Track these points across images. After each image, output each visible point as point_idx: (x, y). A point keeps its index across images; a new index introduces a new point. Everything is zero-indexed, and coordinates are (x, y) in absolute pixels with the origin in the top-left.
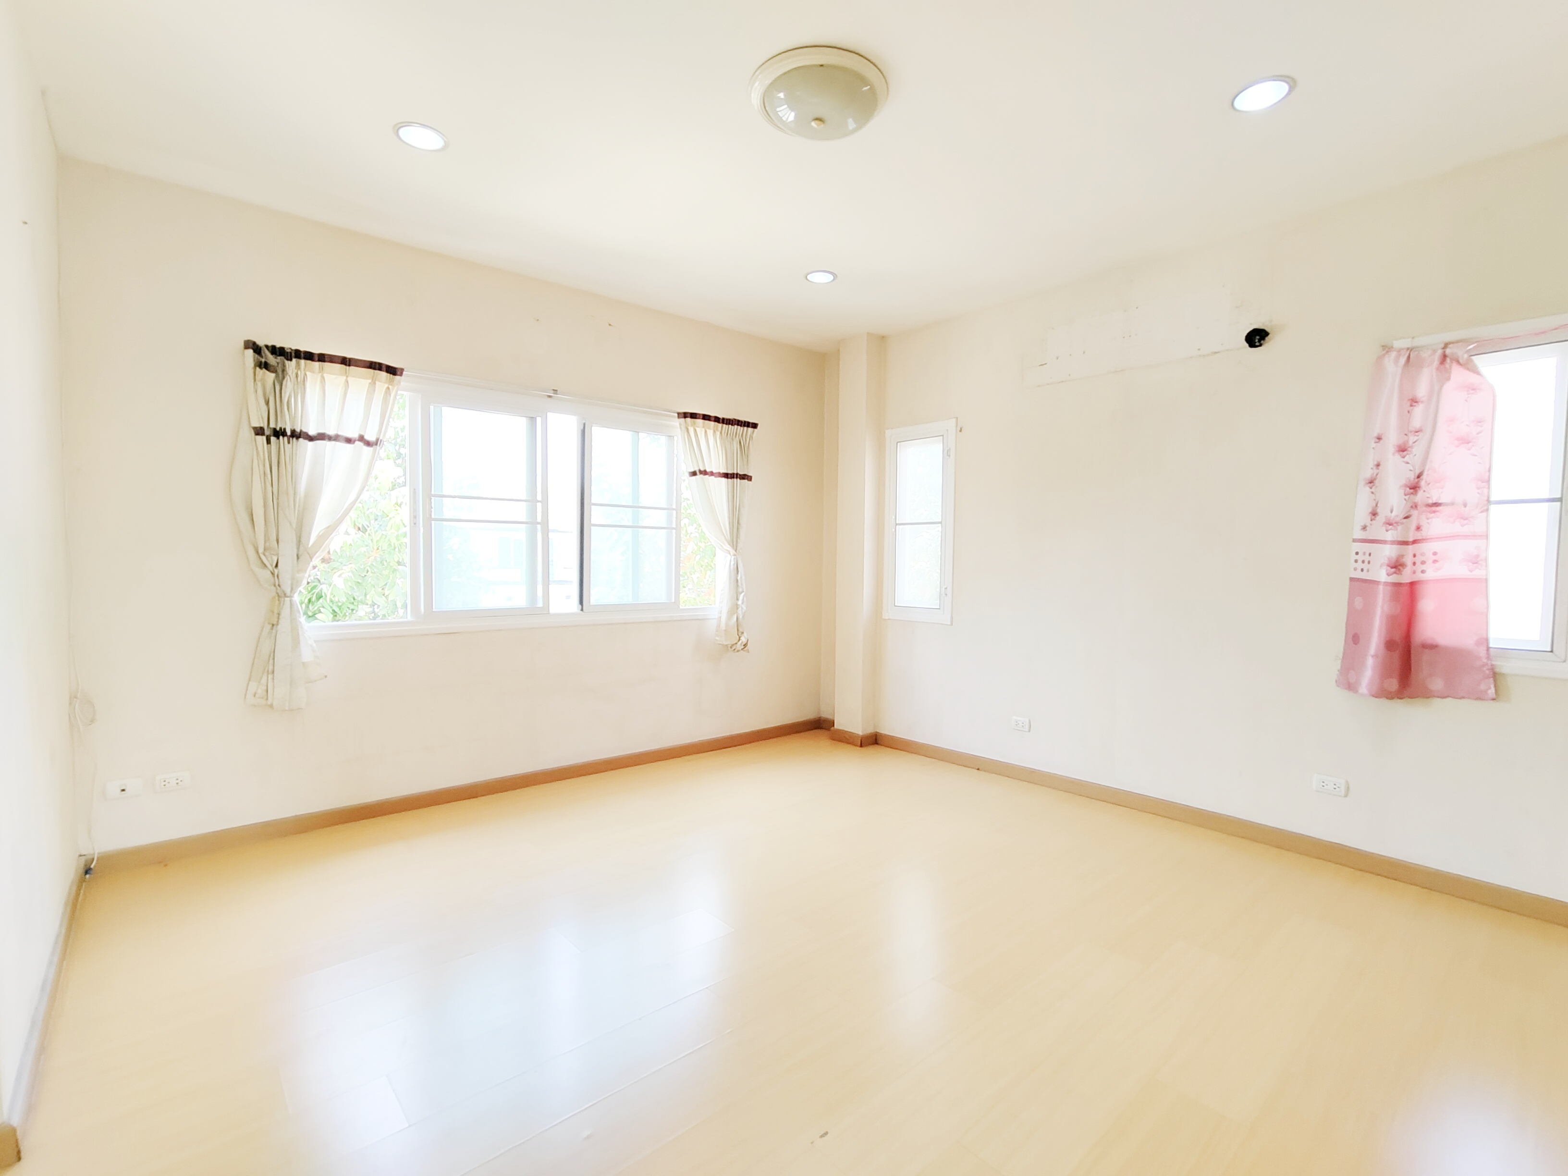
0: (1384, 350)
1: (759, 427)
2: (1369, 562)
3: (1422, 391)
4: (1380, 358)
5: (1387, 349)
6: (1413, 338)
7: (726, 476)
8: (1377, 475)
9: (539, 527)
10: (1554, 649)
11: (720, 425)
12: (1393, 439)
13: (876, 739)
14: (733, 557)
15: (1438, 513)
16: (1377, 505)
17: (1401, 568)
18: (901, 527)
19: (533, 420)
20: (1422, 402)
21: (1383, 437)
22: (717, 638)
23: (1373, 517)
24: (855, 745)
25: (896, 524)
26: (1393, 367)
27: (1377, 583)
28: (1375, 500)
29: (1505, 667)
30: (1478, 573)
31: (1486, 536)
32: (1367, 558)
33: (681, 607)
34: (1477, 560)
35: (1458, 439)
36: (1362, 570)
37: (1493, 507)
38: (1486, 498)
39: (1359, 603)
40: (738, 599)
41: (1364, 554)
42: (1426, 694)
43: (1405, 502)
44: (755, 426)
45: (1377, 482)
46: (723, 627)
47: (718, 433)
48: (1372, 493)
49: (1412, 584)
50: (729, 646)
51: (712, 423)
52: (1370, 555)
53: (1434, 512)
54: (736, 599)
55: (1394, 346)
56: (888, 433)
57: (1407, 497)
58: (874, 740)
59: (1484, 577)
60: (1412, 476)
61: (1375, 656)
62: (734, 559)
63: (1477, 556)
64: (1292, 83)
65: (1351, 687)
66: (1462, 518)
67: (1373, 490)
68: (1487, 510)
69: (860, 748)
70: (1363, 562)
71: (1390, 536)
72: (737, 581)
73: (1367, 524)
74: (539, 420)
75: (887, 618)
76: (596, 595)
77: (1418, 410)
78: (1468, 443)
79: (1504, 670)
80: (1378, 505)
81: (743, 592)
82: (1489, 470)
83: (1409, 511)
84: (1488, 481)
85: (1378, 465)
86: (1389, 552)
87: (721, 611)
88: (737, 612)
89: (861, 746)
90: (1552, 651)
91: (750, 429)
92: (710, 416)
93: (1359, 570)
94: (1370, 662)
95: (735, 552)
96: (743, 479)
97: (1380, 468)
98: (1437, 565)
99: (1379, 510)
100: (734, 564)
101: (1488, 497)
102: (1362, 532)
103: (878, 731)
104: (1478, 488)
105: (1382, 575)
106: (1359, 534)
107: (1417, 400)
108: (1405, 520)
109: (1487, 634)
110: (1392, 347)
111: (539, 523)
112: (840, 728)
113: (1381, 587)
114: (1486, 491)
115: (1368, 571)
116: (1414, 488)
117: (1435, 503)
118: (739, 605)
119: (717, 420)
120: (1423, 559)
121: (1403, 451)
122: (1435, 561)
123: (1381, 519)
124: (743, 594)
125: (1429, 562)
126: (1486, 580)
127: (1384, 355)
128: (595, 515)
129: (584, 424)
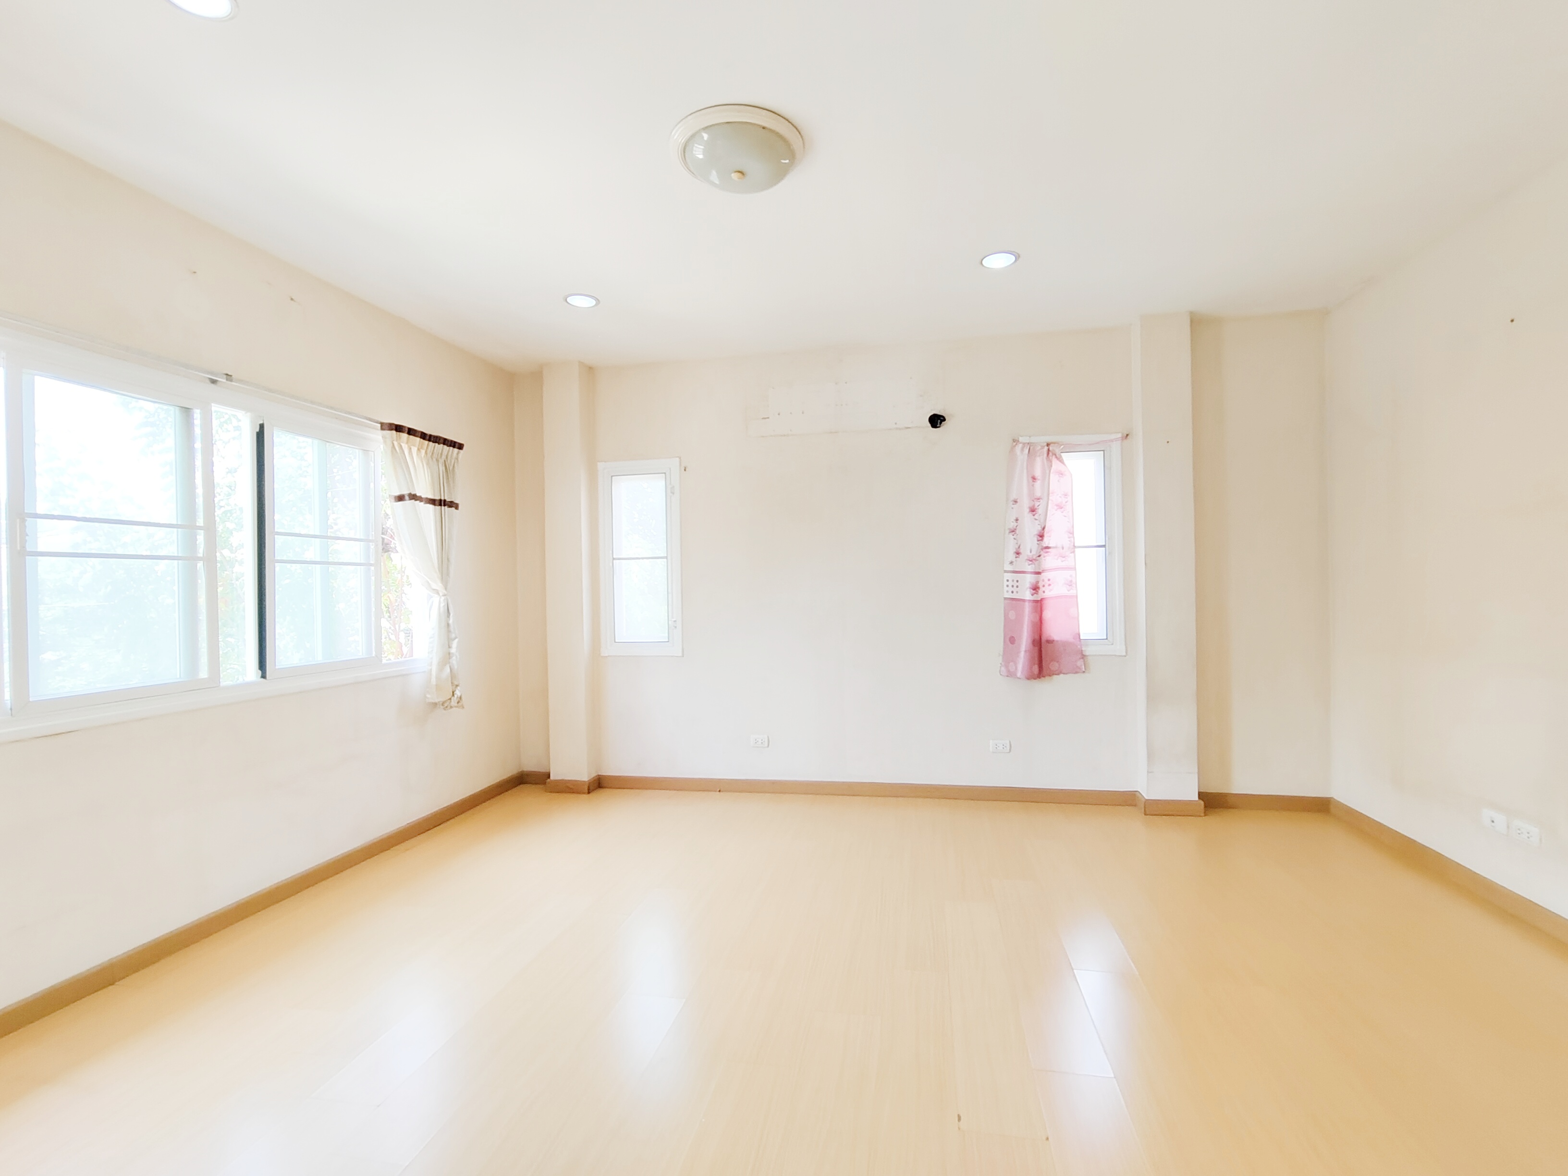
0: (1014, 442)
1: (464, 448)
2: (1017, 587)
3: (1038, 473)
4: (1013, 448)
5: (1015, 441)
6: (1030, 437)
7: (433, 502)
8: (1016, 527)
9: (200, 565)
10: (1108, 638)
11: (426, 442)
12: (1026, 504)
13: (599, 783)
14: (443, 598)
15: (1049, 553)
16: (1019, 547)
17: (1037, 590)
18: (618, 561)
19: (187, 411)
20: (1039, 480)
21: (1018, 500)
22: (427, 696)
23: (1017, 555)
24: (584, 793)
25: (614, 559)
26: (1021, 455)
27: (1024, 601)
28: (1017, 543)
29: (1088, 651)
30: (1073, 592)
31: (1075, 569)
32: (1015, 584)
33: (383, 663)
34: (1071, 584)
35: (1057, 505)
36: (1012, 592)
37: (1077, 550)
38: (1073, 544)
39: (1012, 615)
40: (450, 647)
41: (1013, 581)
42: (1051, 674)
43: (1037, 545)
44: (460, 447)
45: (1017, 531)
46: (434, 681)
47: (423, 452)
48: (1015, 539)
49: (1042, 600)
50: (441, 703)
51: (418, 439)
52: (1017, 581)
53: (1047, 552)
54: (447, 646)
55: (1020, 440)
56: (600, 465)
57: (1039, 542)
58: (599, 784)
59: (1075, 595)
60: (1040, 528)
61: (1026, 651)
62: (444, 600)
63: (1071, 581)
64: (1017, 257)
65: (1011, 674)
66: (1061, 556)
67: (1014, 537)
68: (1074, 552)
69: (588, 795)
70: (1013, 586)
71: (1030, 568)
72: (448, 625)
73: (1013, 561)
74: (197, 414)
75: (607, 655)
77: (1038, 484)
78: (1062, 508)
79: (1087, 653)
80: (1021, 547)
81: (456, 638)
82: (1073, 527)
83: (1040, 552)
84: (1073, 533)
85: (1017, 520)
86: (1029, 579)
87: (431, 663)
88: (449, 663)
89: (589, 793)
90: (1107, 639)
91: (456, 450)
92: (415, 431)
93: (1010, 592)
94: (1022, 654)
95: (445, 591)
96: (450, 506)
97: (1018, 522)
98: (1050, 587)
99: (1021, 551)
100: (444, 606)
101: (1074, 543)
102: (1010, 566)
103: (600, 774)
104: (1069, 538)
105: (1028, 595)
106: (1010, 568)
107: (1036, 478)
108: (1038, 558)
109: (1079, 632)
110: (1018, 441)
111: (200, 559)
112: (560, 778)
113: (1027, 604)
114: (1072, 539)
115: (1017, 592)
116: (1041, 536)
117: (1047, 547)
118: (452, 653)
119: (423, 436)
120: (1043, 583)
121: (1033, 511)
122: (1049, 585)
123: (1023, 557)
124: (457, 640)
125: (1046, 586)
126: (1077, 597)
127: (1015, 446)
129: (262, 426)
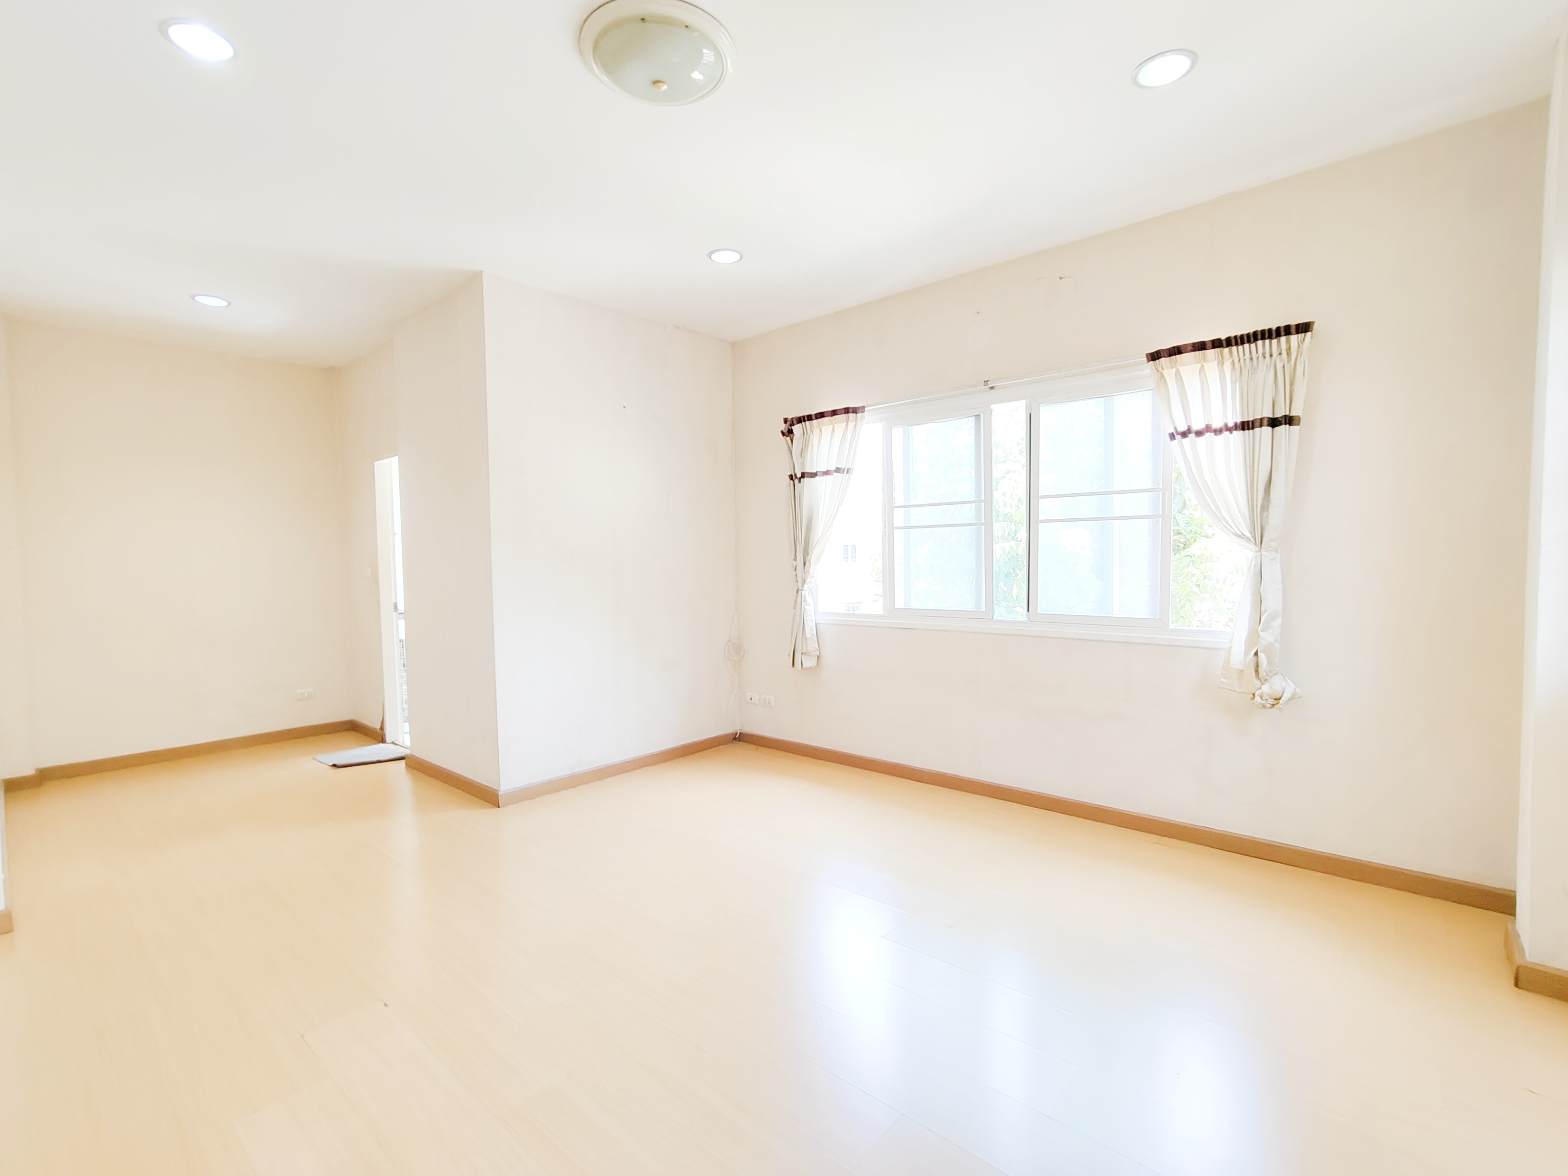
1: (1315, 327)
7: (1242, 426)
9: (983, 528)
11: (1226, 350)
22: (1223, 680)
33: (1171, 626)
40: (1260, 621)
44: (1304, 328)
46: (1236, 662)
54: (1257, 620)
72: (1260, 593)
76: (1045, 604)
87: (1236, 641)
88: (1257, 644)
91: (1295, 337)
95: (1257, 547)
96: (1280, 423)
100: (1255, 566)
111: (984, 524)
119: (1217, 344)
128: (1045, 509)
129: (1032, 409)
